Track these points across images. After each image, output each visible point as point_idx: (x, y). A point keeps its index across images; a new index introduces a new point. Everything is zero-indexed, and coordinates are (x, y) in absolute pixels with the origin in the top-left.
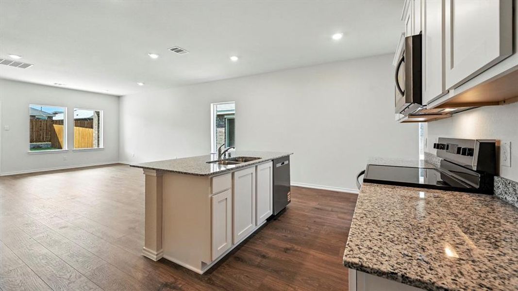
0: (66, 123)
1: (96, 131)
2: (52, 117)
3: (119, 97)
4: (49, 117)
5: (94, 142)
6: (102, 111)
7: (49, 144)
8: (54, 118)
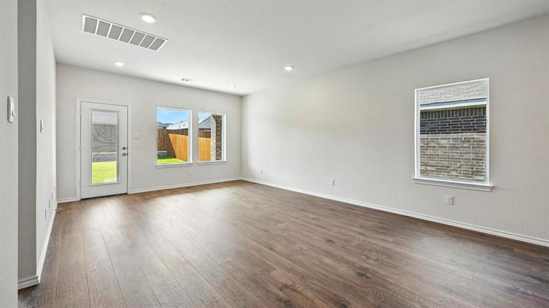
0: (190, 132)
1: (213, 140)
2: (166, 127)
3: (241, 98)
4: (164, 127)
5: (212, 153)
6: (225, 115)
7: (166, 153)
8: (168, 128)
